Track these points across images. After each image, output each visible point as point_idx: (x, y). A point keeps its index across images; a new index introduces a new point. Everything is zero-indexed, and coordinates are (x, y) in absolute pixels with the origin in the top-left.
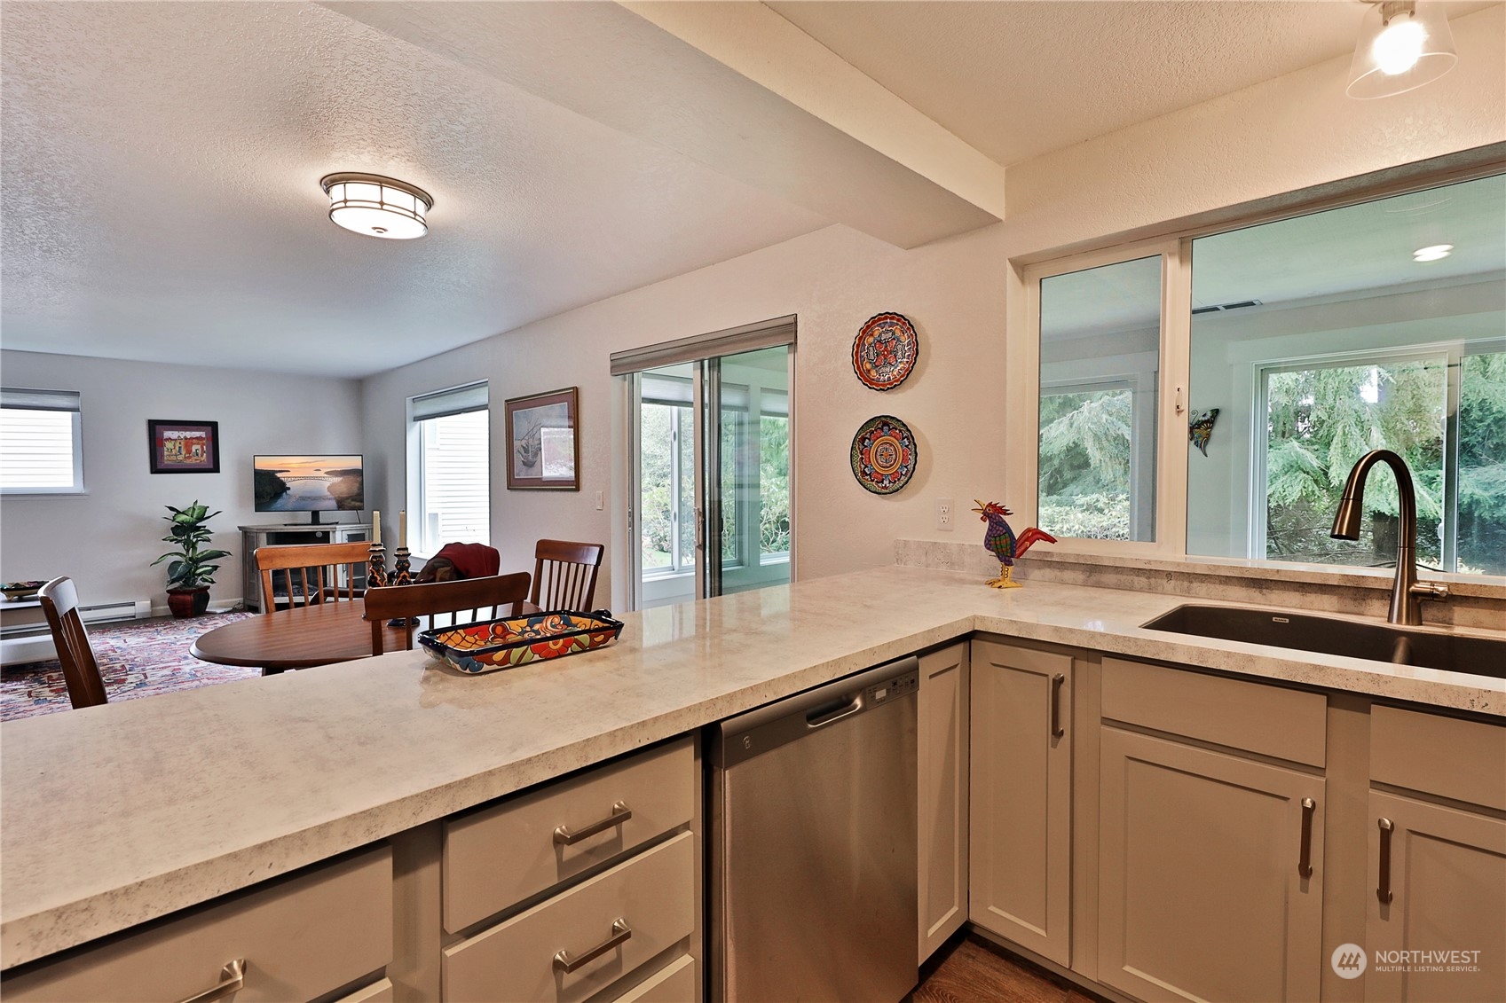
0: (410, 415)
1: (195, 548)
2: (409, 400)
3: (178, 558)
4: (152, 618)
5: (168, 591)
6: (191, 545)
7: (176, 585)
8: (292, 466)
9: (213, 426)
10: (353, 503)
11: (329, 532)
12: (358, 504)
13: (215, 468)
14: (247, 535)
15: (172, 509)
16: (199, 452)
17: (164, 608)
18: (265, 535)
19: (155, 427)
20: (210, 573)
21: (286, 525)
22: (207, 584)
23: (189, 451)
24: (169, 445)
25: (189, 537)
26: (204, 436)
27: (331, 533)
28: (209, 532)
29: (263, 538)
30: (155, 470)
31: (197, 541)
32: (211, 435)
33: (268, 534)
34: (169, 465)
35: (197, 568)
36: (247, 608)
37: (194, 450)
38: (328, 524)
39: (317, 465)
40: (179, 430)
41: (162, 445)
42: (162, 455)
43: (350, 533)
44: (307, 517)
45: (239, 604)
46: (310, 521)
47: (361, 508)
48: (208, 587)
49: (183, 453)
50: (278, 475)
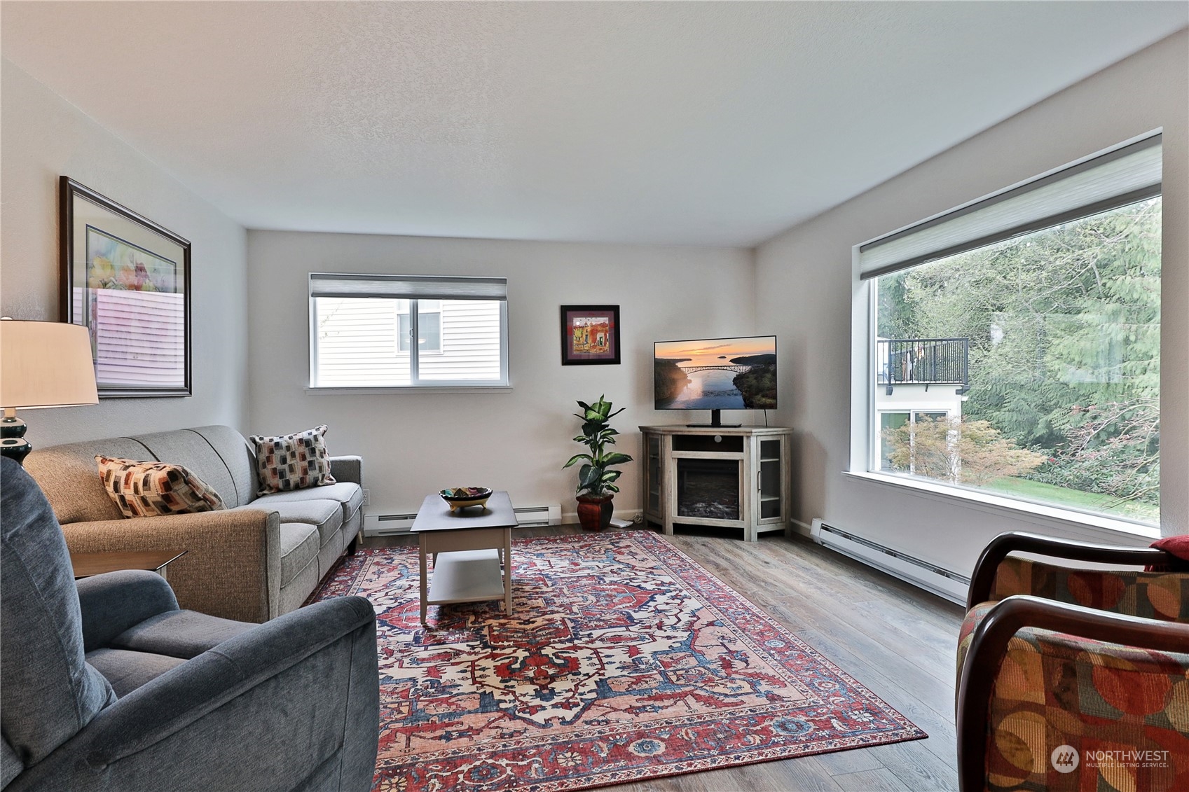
0: (858, 271)
1: (601, 451)
2: (856, 248)
3: (586, 461)
4: (562, 525)
5: (578, 498)
6: (597, 447)
7: (585, 491)
8: (695, 353)
9: (614, 311)
10: (764, 399)
11: (742, 437)
12: (769, 401)
13: (616, 360)
14: (649, 437)
15: (582, 404)
16: (603, 340)
17: (572, 517)
18: (671, 437)
19: (567, 312)
20: (613, 479)
21: (688, 426)
22: (611, 492)
23: (594, 340)
24: (577, 333)
25: (596, 437)
26: (607, 322)
27: (745, 439)
28: (614, 432)
29: (669, 442)
30: (567, 361)
31: (603, 442)
32: (613, 324)
33: (673, 436)
34: (577, 355)
35: (603, 474)
36: (647, 524)
37: (598, 339)
38: (735, 427)
39: (721, 351)
40: (586, 316)
41: (572, 333)
42: (572, 345)
43: (764, 439)
44: (707, 417)
45: (638, 517)
46: (710, 422)
47: (773, 406)
48: (612, 496)
49: (590, 341)
50: (680, 365)
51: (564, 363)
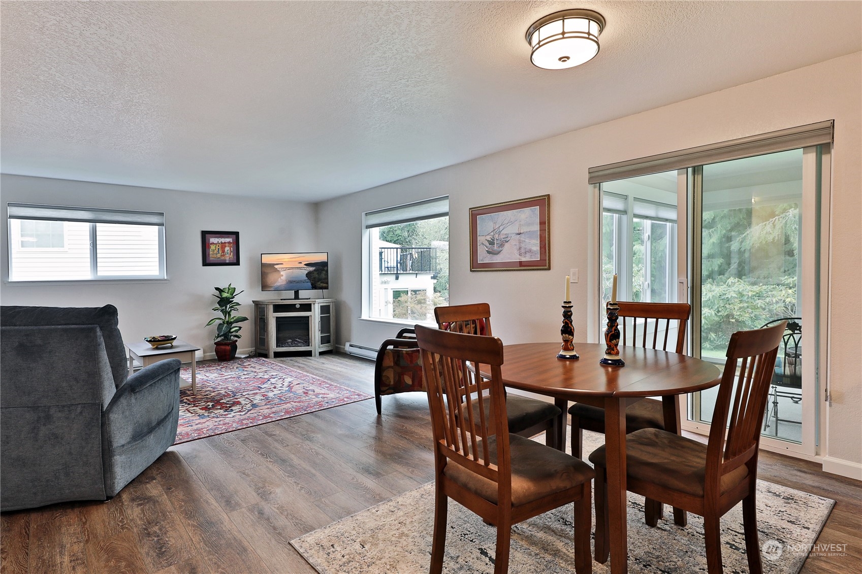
0: (364, 225)
1: (230, 315)
2: (363, 214)
3: (218, 322)
4: (204, 361)
5: (215, 343)
6: (226, 313)
7: (219, 339)
8: (285, 260)
9: (236, 235)
10: (322, 284)
11: (311, 304)
12: (324, 285)
13: (237, 263)
14: (259, 307)
15: (217, 289)
16: (229, 252)
17: (212, 354)
18: (272, 306)
19: (205, 234)
20: (236, 331)
21: (282, 300)
22: (236, 339)
23: (223, 251)
24: (213, 247)
25: (226, 307)
26: (231, 241)
27: (312, 305)
28: (238, 304)
29: (271, 308)
30: (206, 263)
31: (231, 310)
32: (235, 240)
33: (273, 305)
34: (213, 260)
35: (231, 329)
36: (257, 355)
37: (226, 251)
38: (307, 299)
39: (300, 260)
40: (218, 238)
41: (209, 248)
42: (209, 254)
43: (322, 304)
44: (291, 294)
45: (252, 352)
46: (293, 297)
47: (327, 288)
48: (237, 341)
49: (220, 252)
50: (276, 267)
51: (203, 265)
